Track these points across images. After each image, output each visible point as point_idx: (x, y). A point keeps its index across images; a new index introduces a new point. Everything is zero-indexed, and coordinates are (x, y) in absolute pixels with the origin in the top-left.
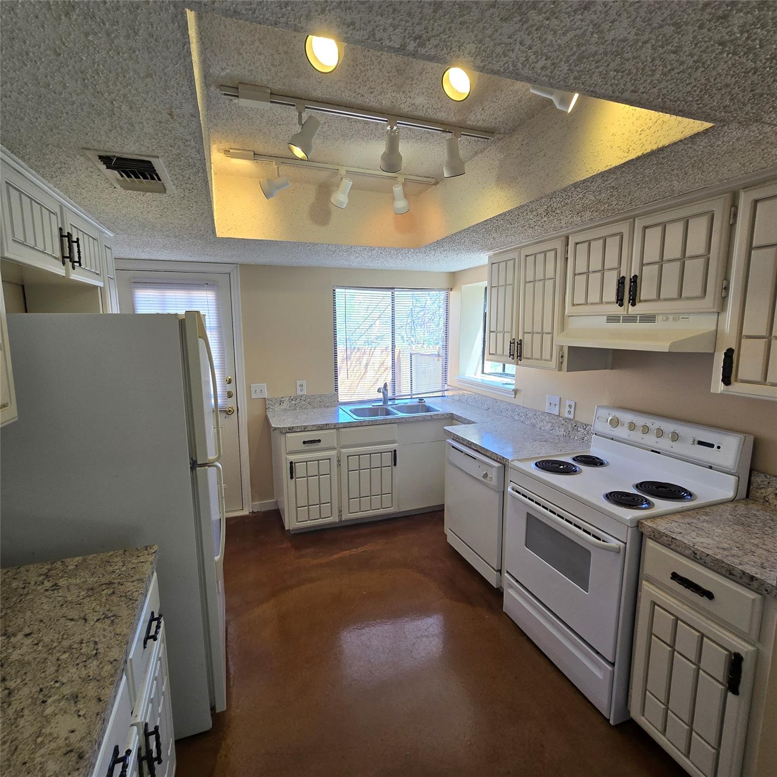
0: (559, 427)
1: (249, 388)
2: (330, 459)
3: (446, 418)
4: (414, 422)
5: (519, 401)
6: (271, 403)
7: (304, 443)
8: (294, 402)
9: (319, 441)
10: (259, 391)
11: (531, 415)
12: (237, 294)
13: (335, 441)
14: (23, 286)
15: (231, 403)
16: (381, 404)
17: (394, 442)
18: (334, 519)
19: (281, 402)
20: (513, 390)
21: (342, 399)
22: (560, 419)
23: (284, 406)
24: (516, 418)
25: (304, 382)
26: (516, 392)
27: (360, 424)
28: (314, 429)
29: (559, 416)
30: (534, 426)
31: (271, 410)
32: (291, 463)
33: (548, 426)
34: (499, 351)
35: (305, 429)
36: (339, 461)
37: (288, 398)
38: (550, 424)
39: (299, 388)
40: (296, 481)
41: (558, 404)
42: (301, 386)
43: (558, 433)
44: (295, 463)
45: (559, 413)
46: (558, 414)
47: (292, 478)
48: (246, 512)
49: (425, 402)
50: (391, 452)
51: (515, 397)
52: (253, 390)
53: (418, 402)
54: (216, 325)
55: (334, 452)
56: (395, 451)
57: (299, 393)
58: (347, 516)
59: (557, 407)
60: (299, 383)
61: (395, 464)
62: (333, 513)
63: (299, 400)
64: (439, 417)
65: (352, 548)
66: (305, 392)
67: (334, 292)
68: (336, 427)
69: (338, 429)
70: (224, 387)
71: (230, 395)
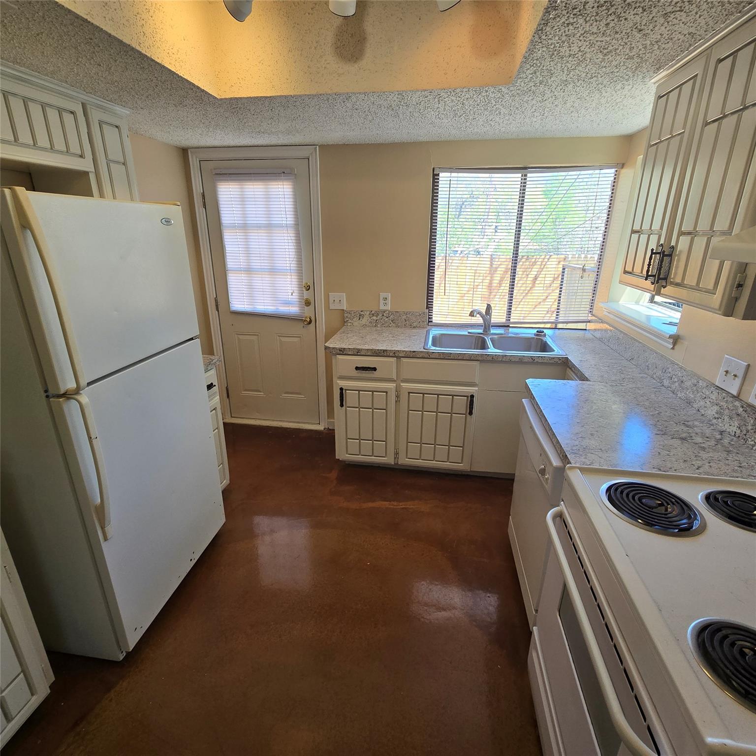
0: (731, 418)
1: (327, 297)
2: (387, 392)
3: (552, 364)
4: (505, 362)
5: (677, 355)
6: (349, 316)
7: (357, 368)
8: (375, 318)
9: (375, 369)
10: (337, 301)
11: (688, 384)
12: (316, 182)
13: (395, 371)
14: (30, 174)
15: (308, 312)
16: (481, 331)
17: (472, 384)
18: (389, 460)
19: (361, 316)
20: (671, 337)
21: (436, 319)
22: (737, 403)
23: (364, 321)
24: (666, 383)
25: (389, 296)
26: (676, 339)
27: (426, 356)
28: (369, 354)
29: (737, 397)
30: (689, 403)
31: (349, 324)
32: (341, 389)
33: (712, 411)
34: (637, 270)
35: (358, 352)
36: (397, 396)
37: (369, 312)
38: (716, 408)
39: (382, 302)
40: (346, 410)
41: (741, 374)
42: (385, 299)
43: (726, 427)
44: (346, 390)
45: (739, 394)
46: (735, 393)
47: (342, 405)
48: (321, 428)
49: (545, 335)
50: (467, 397)
51: (673, 348)
52: (331, 301)
53: (535, 335)
54: (293, 223)
55: (392, 385)
56: (472, 396)
57: (382, 307)
58: (404, 461)
59: (738, 381)
60: (382, 295)
61: (471, 413)
62: (388, 454)
63: (380, 315)
64: (545, 361)
65: (394, 501)
66: (389, 307)
67: (435, 177)
68: (396, 355)
69: (398, 358)
70: (301, 294)
71: (308, 303)
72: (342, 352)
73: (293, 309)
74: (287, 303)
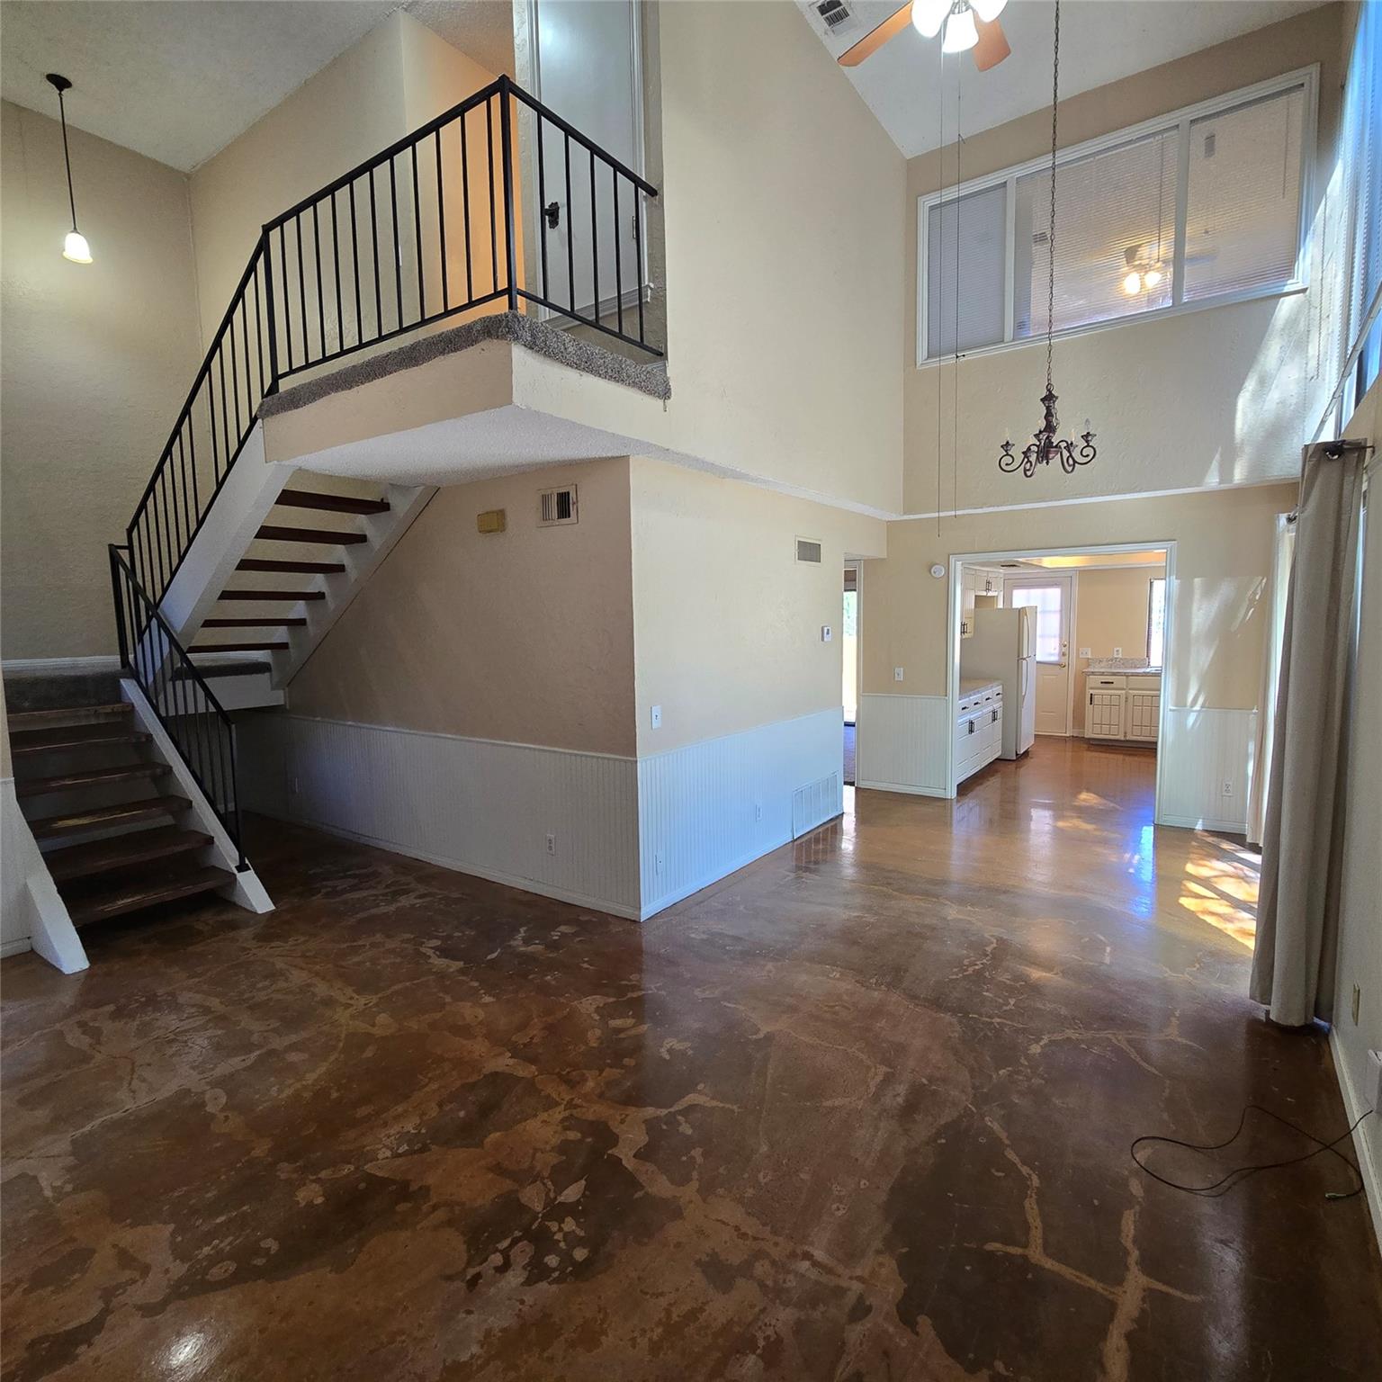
1: (1078, 650)
2: (1120, 696)
6: (1092, 661)
7: (1102, 683)
9: (1113, 683)
10: (1085, 653)
12: (1076, 589)
13: (1125, 684)
18: (1120, 737)
19: (1100, 662)
25: (1120, 653)
27: (1144, 675)
28: (1109, 674)
32: (1091, 695)
35: (1103, 674)
36: (1126, 698)
37: (1106, 659)
39: (1115, 653)
40: (1093, 707)
42: (1117, 651)
44: (1094, 695)
47: (1091, 704)
48: (1068, 735)
52: (1080, 653)
55: (1124, 692)
57: (1115, 656)
60: (1116, 649)
66: (1120, 656)
67: (1151, 583)
68: (1127, 675)
69: (1127, 676)
70: (1061, 649)
71: (1064, 654)
72: (1093, 673)
73: (1054, 659)
74: (1051, 655)
